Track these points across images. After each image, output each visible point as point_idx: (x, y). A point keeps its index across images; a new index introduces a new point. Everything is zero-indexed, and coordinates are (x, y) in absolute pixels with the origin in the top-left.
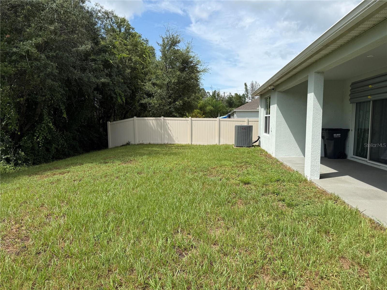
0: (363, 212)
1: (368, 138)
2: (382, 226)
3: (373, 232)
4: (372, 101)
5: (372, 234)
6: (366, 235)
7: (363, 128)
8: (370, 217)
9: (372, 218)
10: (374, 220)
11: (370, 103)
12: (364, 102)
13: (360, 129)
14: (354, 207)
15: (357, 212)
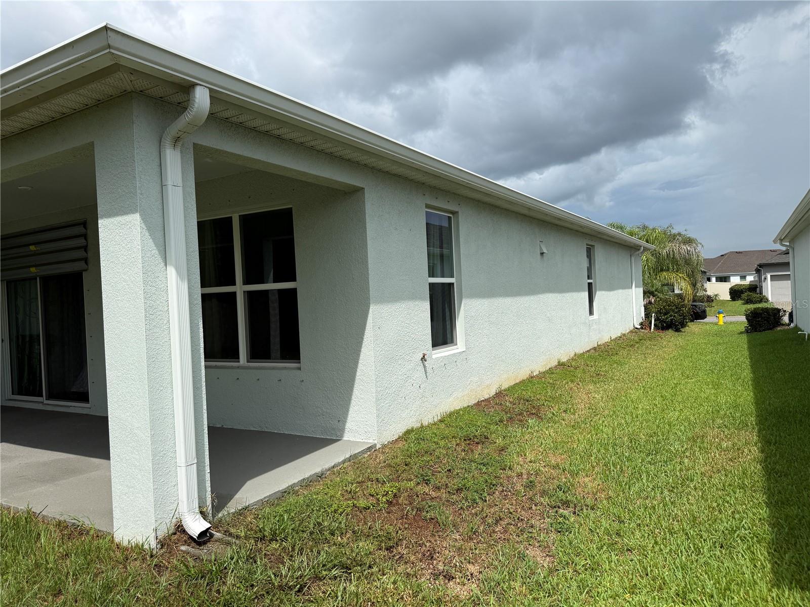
0: (43, 513)
1: (40, 353)
2: (82, 526)
3: (65, 547)
4: (40, 278)
5: (64, 550)
6: (52, 558)
7: (27, 333)
8: (58, 517)
9: (62, 519)
10: (65, 521)
11: (36, 282)
12: (24, 280)
13: (20, 337)
14: (22, 508)
15: (31, 516)
